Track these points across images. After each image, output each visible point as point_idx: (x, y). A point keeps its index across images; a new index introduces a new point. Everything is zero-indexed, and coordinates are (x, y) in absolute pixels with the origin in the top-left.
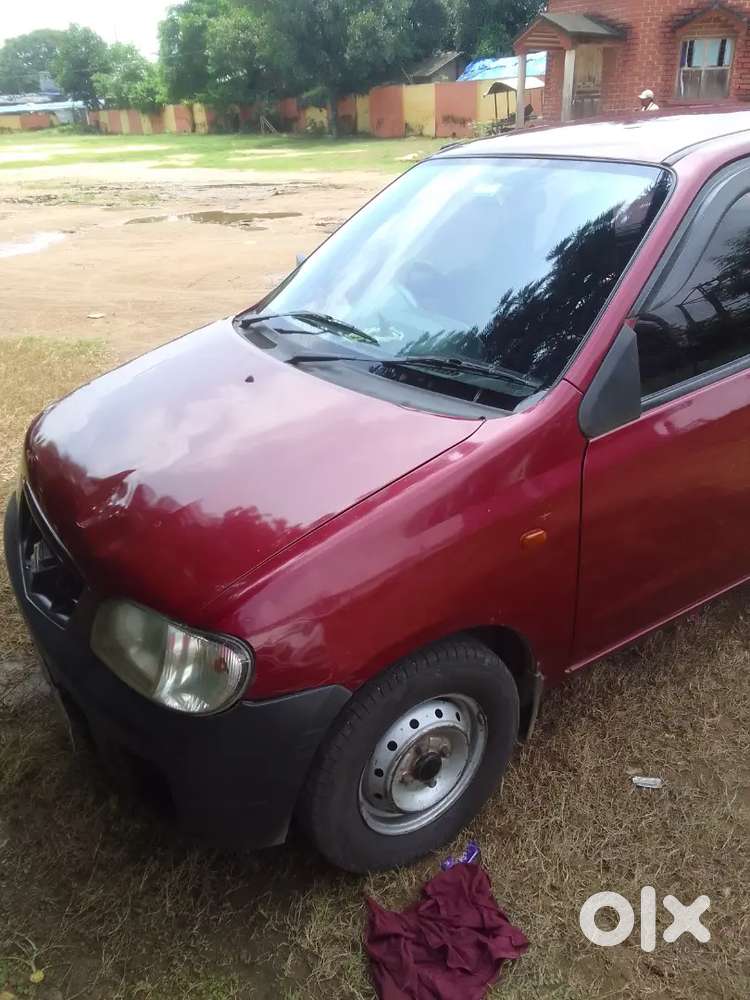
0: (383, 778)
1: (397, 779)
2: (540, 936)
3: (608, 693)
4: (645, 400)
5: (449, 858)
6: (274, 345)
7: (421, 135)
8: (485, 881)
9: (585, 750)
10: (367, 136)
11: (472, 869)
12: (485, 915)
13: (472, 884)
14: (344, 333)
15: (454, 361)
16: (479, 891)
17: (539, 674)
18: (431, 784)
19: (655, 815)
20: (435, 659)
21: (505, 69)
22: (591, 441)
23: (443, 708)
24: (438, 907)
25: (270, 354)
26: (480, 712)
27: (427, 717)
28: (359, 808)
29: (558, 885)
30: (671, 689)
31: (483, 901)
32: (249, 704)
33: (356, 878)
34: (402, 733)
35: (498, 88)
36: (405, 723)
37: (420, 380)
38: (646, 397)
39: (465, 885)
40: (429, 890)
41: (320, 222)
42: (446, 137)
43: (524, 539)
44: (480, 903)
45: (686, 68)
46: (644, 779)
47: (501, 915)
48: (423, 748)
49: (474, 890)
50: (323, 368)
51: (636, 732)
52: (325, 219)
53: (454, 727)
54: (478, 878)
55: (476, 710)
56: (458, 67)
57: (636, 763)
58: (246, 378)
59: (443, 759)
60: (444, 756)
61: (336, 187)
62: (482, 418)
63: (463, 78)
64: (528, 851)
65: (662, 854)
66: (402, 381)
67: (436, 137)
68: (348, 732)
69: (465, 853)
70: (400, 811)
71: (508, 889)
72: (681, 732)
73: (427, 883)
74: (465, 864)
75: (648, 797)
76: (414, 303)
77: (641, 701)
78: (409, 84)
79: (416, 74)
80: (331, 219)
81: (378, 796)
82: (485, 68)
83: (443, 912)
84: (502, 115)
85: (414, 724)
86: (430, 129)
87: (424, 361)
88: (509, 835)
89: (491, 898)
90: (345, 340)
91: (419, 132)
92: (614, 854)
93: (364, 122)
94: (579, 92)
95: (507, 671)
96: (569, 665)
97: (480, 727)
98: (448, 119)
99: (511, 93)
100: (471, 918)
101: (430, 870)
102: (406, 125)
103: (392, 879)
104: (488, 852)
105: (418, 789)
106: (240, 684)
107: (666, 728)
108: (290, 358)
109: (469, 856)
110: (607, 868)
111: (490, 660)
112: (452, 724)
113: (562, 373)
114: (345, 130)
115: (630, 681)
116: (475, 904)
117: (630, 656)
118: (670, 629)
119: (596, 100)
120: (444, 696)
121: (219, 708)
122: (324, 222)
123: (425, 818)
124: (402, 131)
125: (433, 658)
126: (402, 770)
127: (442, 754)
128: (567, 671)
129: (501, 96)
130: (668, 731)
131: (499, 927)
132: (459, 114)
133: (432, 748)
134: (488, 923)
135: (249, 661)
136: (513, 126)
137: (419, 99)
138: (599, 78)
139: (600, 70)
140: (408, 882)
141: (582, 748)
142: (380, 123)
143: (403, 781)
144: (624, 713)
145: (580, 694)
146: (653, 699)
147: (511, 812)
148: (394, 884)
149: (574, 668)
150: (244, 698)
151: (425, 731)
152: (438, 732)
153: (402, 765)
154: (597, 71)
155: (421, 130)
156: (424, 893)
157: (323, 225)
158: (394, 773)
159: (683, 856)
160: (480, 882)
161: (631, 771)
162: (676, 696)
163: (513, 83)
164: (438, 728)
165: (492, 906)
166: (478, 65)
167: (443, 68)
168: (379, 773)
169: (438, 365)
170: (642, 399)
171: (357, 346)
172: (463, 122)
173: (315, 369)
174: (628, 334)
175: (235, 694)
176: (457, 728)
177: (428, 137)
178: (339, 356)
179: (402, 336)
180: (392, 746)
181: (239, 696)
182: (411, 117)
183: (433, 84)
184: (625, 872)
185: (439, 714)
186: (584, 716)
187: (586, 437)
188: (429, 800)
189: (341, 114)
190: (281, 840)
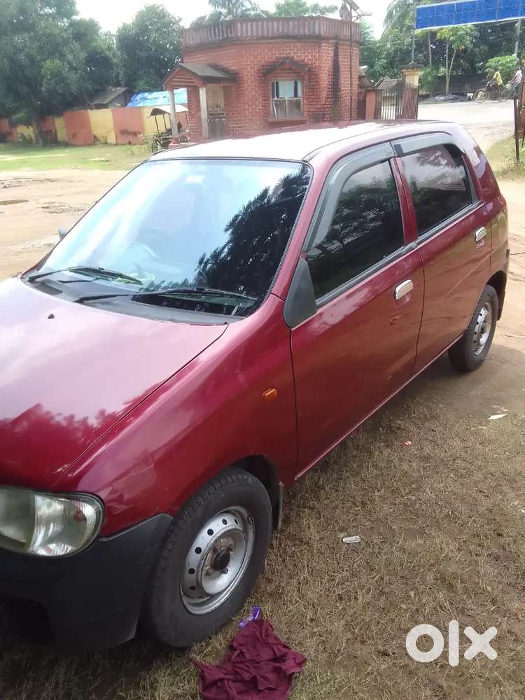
0: (195, 574)
1: (204, 573)
2: (311, 653)
3: (316, 489)
4: (318, 302)
5: (241, 621)
6: (61, 292)
7: (106, 143)
8: (270, 629)
9: (311, 528)
10: (66, 145)
11: (259, 623)
12: (276, 650)
13: (261, 632)
14: (113, 279)
15: (200, 289)
16: (267, 636)
17: (281, 483)
18: (225, 572)
19: (361, 558)
20: (219, 485)
21: (159, 99)
22: (293, 329)
23: (226, 517)
24: (243, 653)
25: (60, 298)
26: (249, 516)
27: (218, 526)
28: (181, 599)
29: (314, 618)
30: (352, 480)
31: (271, 641)
32: (104, 540)
33: (183, 650)
34: (204, 540)
35: (156, 112)
36: (205, 532)
37: (178, 303)
38: (318, 300)
39: (258, 634)
40: (235, 644)
41: (45, 206)
42: (124, 145)
43: (264, 396)
44: (270, 642)
45: (276, 99)
46: (350, 538)
47: (285, 647)
48: (218, 548)
49: (263, 635)
50: (102, 303)
51: (338, 511)
52: (49, 203)
53: (235, 529)
54: (264, 627)
55: (246, 515)
56: (125, 97)
57: (342, 530)
58: (48, 315)
59: (230, 552)
60: (232, 550)
61: (50, 180)
62: (226, 323)
63: (130, 105)
64: (291, 602)
65: (371, 581)
66: (165, 306)
67: (117, 144)
68: (170, 547)
69: (251, 614)
70: (208, 595)
71: (285, 629)
72: (364, 504)
73: (232, 641)
74: (254, 621)
75: (354, 548)
76: (154, 255)
77: (337, 491)
78: (91, 109)
79: (97, 102)
80: (52, 203)
81: (193, 588)
82: (144, 99)
83: (248, 656)
84: (162, 129)
85: (210, 532)
86: (112, 139)
87: (178, 291)
88: (277, 595)
89: (276, 638)
90: (114, 283)
91: (104, 142)
92: (343, 589)
93: (62, 134)
94: (211, 115)
95: (262, 485)
96: (297, 473)
97: (250, 526)
98: (124, 132)
99: (166, 115)
100: (266, 654)
101: (231, 632)
102: (95, 137)
103: (207, 645)
104: (267, 608)
105: (217, 577)
106: (96, 526)
107: (354, 503)
108: (78, 299)
109: (255, 615)
110: (341, 599)
111: (251, 479)
112: (234, 527)
113: (269, 290)
114: (49, 141)
115: (328, 480)
116: (267, 644)
117: (324, 466)
118: (344, 443)
119: (223, 119)
120: (226, 509)
121: (82, 548)
122: (47, 205)
123: (222, 598)
124: (93, 141)
125: (218, 485)
126: (207, 566)
127: (229, 549)
128: (296, 479)
129: (159, 117)
130: (357, 506)
131: (286, 653)
132: (131, 129)
133: (223, 546)
134: (278, 654)
135: (101, 508)
136: (170, 137)
137: (102, 119)
138: (222, 106)
139: (223, 101)
140: (219, 643)
141: (309, 528)
142: (74, 135)
143: (208, 574)
144: (329, 501)
145: (300, 495)
146: (343, 488)
147: (276, 579)
148: (209, 648)
149: (299, 476)
150: (99, 537)
151: (218, 535)
152: (227, 534)
153: (206, 563)
154: (221, 102)
155: (106, 140)
156: (232, 648)
157: (47, 207)
158: (202, 570)
159: (382, 579)
160: (267, 630)
161: (341, 535)
162: (356, 484)
163: (167, 109)
164: (226, 532)
165: (277, 642)
166: (140, 96)
167: (116, 98)
168: (192, 571)
169: (189, 293)
170: (317, 301)
171: (125, 287)
172: (135, 134)
173: (98, 305)
174: (303, 263)
175: (93, 534)
176: (238, 530)
177: (111, 144)
178: (116, 294)
179: (154, 277)
180: (198, 550)
181: (95, 536)
182: (97, 131)
183: (110, 110)
184: (353, 598)
185: (225, 522)
186: (305, 508)
187: (289, 328)
188: (224, 583)
189: (44, 130)
190: (132, 635)
